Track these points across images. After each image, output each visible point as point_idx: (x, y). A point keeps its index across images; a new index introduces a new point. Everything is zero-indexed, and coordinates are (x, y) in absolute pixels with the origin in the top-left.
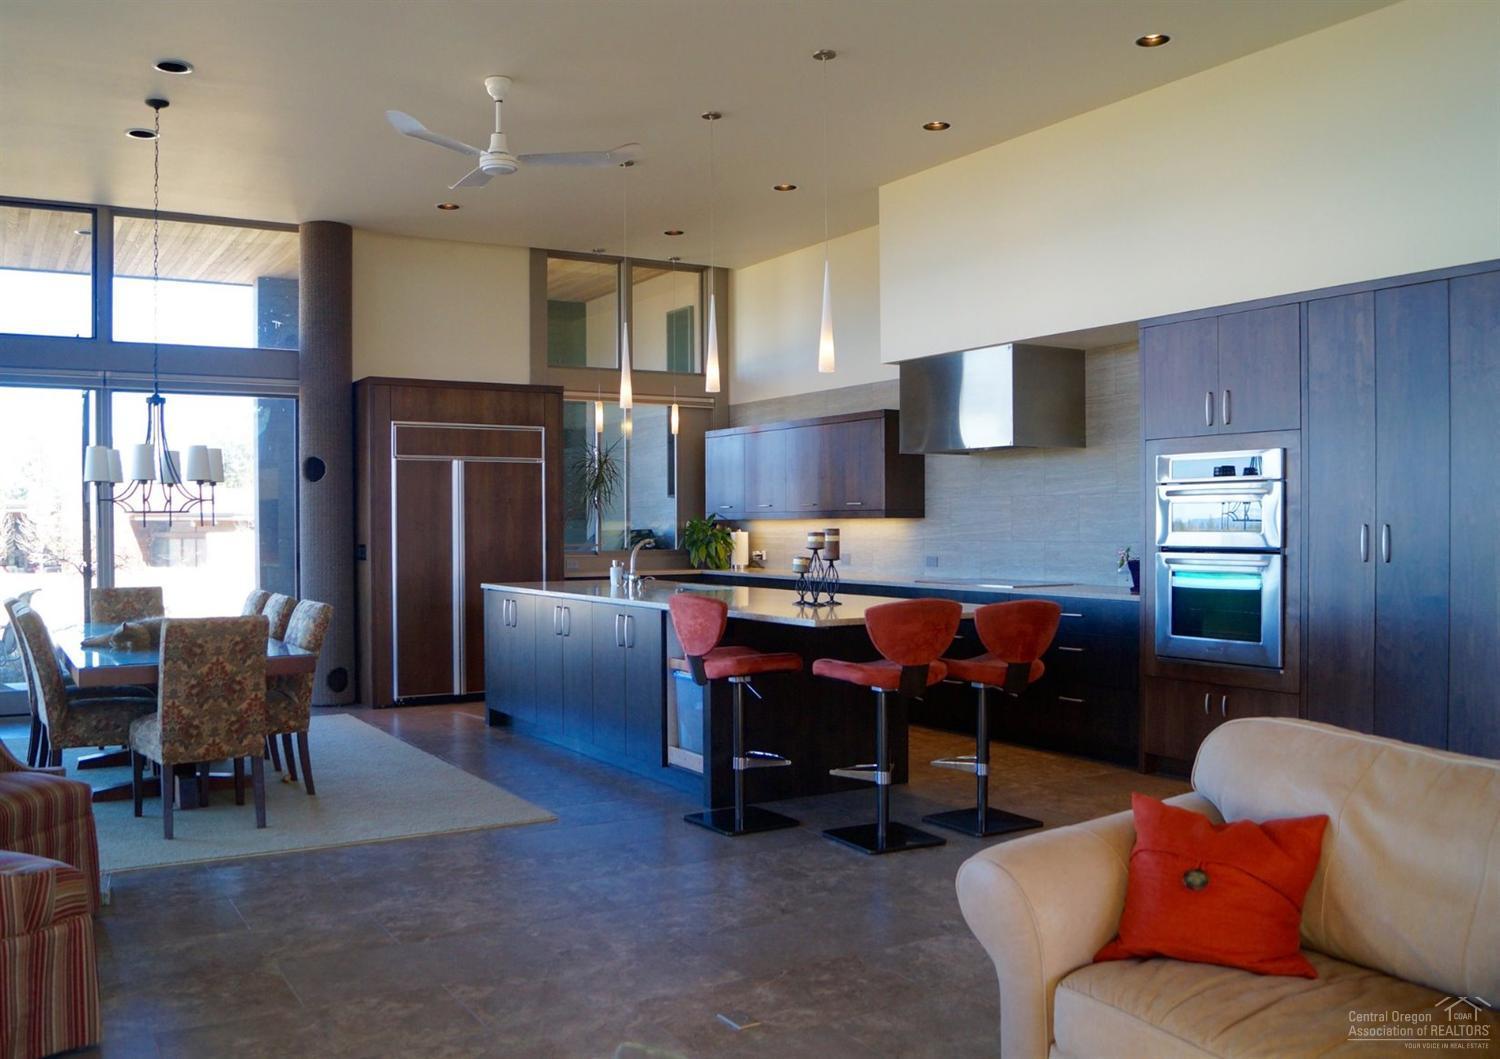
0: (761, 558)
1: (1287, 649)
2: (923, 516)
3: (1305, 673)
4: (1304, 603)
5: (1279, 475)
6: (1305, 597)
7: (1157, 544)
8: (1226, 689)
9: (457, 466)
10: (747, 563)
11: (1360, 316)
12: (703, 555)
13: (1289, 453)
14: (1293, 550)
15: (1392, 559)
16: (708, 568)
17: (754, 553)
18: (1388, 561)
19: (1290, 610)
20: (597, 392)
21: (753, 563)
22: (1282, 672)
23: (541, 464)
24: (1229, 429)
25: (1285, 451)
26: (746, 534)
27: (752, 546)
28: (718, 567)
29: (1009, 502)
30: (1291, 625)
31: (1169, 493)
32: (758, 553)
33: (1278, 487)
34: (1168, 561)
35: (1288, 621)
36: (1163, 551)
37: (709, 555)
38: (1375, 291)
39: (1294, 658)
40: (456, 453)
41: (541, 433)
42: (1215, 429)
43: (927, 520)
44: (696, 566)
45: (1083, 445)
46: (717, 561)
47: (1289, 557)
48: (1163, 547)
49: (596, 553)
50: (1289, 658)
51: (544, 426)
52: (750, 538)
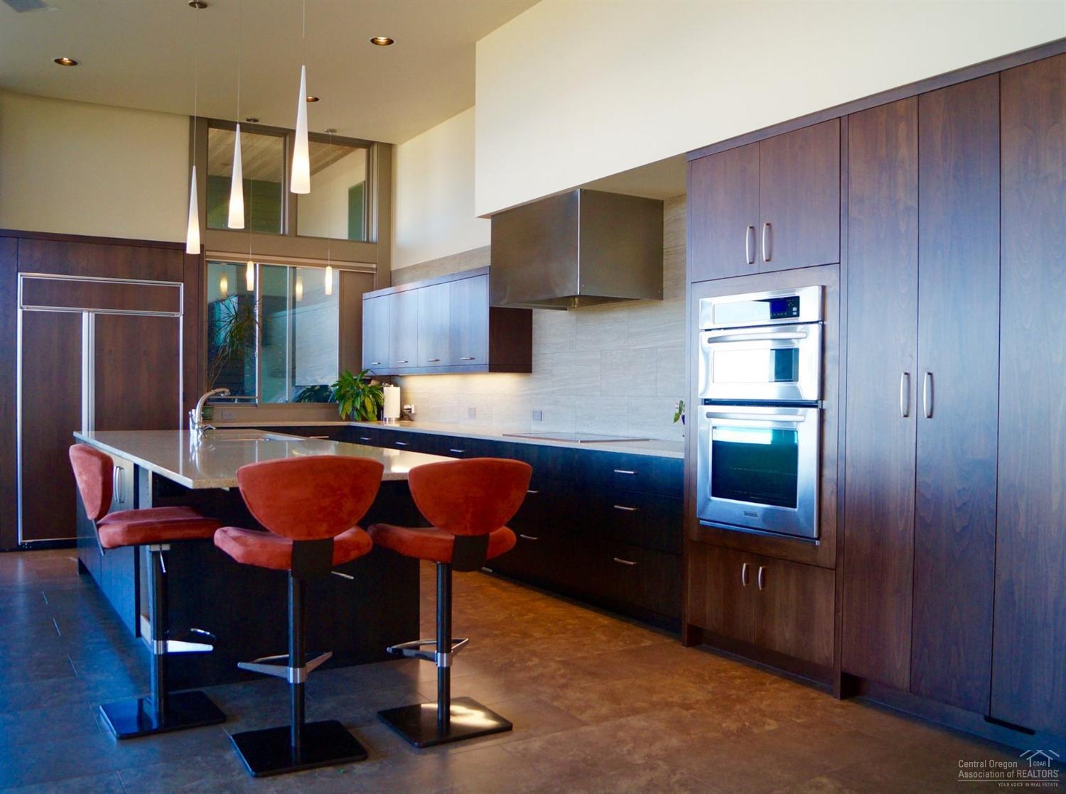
0: (410, 412)
1: (823, 518)
2: (531, 372)
3: (841, 547)
4: (841, 464)
5: (816, 317)
6: (842, 458)
7: (699, 397)
8: (764, 560)
9: (87, 320)
10: (398, 416)
11: (903, 125)
12: (349, 410)
13: (828, 290)
14: (830, 404)
15: (934, 415)
16: (356, 421)
17: (406, 407)
18: (930, 416)
19: (826, 472)
20: (249, 254)
21: (404, 416)
22: (817, 543)
23: (179, 318)
24: (769, 267)
25: (824, 288)
26: (398, 389)
27: (403, 401)
28: (365, 419)
29: (599, 356)
30: (829, 489)
31: (711, 341)
32: (408, 407)
33: (816, 329)
34: (709, 415)
35: (825, 485)
36: (706, 404)
37: (354, 408)
38: (919, 95)
39: (830, 527)
40: (88, 305)
41: (179, 289)
42: (755, 268)
43: (534, 375)
44: (344, 418)
45: (660, 297)
46: (364, 414)
47: (826, 412)
48: (705, 400)
49: (256, 406)
50: (824, 529)
51: (183, 282)
52: (403, 393)
